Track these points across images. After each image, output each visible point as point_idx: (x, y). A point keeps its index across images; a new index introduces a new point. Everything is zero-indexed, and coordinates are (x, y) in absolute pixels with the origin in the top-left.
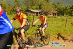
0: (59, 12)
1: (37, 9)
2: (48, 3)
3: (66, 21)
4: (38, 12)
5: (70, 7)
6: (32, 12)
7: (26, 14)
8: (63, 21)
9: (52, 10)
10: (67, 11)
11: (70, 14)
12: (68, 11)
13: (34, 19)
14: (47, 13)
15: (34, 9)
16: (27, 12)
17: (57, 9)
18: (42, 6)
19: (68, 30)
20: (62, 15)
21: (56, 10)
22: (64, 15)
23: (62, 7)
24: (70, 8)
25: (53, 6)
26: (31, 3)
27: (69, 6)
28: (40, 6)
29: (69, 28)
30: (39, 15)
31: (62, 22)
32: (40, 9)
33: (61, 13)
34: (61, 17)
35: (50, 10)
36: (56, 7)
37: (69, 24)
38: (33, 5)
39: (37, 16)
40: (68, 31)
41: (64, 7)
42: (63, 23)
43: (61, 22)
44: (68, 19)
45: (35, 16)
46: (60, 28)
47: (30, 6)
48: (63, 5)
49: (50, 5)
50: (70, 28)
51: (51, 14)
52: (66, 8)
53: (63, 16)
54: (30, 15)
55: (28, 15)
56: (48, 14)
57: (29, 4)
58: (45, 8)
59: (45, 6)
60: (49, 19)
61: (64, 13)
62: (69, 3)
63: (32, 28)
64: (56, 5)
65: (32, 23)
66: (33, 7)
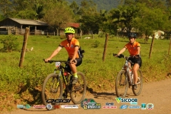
0: (86, 24)
1: (31, 18)
2: (59, 4)
3: (105, 47)
4: (34, 26)
5: (111, 12)
6: (18, 25)
7: (5, 30)
8: (96, 47)
9: (70, 19)
10: (105, 22)
11: (112, 29)
12: (108, 22)
14: (57, 27)
15: (24, 18)
16: (6, 25)
17: (80, 18)
18: (44, 11)
19: (109, 69)
20: (94, 33)
21: (80, 21)
22: (100, 32)
23: (93, 13)
24: (111, 15)
25: (72, 10)
27: (109, 12)
28: (40, 10)
29: (111, 65)
30: (37, 31)
31: (95, 49)
32: (40, 17)
33: (92, 28)
34: (92, 37)
35: (65, 19)
36: (79, 13)
38: (22, 6)
39: (32, 36)
40: (110, 71)
41: (98, 13)
42: (97, 52)
43: (92, 49)
44: (108, 43)
45: (28, 35)
46: (89, 64)
47: (14, 10)
48: (96, 7)
49: (64, 7)
50: (114, 64)
52: (103, 15)
53: (95, 35)
54: (14, 33)
55: (9, 32)
56: (61, 30)
57: (10, 5)
58: (51, 16)
59: (52, 11)
61: (98, 28)
62: (110, 3)
63: (20, 66)
64: (78, 8)
65: (20, 53)
66: (20, 12)
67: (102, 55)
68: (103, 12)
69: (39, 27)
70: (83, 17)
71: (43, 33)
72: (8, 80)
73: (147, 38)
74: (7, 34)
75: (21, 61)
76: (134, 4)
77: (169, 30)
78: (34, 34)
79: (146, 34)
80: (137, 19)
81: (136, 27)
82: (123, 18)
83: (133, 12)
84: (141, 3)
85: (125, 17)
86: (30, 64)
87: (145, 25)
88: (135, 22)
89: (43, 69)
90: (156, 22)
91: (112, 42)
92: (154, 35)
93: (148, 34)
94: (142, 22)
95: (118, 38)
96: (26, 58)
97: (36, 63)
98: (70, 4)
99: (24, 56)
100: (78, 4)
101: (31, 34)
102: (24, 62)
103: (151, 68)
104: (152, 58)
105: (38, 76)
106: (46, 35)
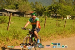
0: (37, 12)
1: (13, 9)
2: (25, 3)
3: (45, 22)
4: (14, 12)
6: (7, 12)
7: (1, 14)
8: (41, 22)
9: (30, 10)
10: (45, 11)
11: (49, 14)
12: (47, 11)
13: (9, 20)
14: (24, 13)
15: (10, 9)
16: (2, 12)
17: (35, 9)
18: (19, 6)
19: (46, 32)
20: (40, 16)
21: (34, 11)
22: (43, 16)
23: (40, 7)
24: (48, 8)
25: (31, 6)
26: (6, 2)
27: (47, 7)
28: (17, 5)
29: (47, 30)
30: (15, 15)
32: (17, 8)
33: (40, 14)
34: (39, 18)
35: (28, 10)
36: (34, 7)
37: (47, 25)
39: (13, 17)
41: (42, 7)
42: (41, 24)
44: (46, 20)
45: (11, 16)
47: (5, 5)
48: (42, 5)
49: (28, 4)
50: (49, 30)
51: (28, 15)
52: (45, 8)
54: (5, 15)
55: (3, 15)
56: (26, 14)
57: (4, 3)
58: (22, 8)
59: (22, 6)
60: (27, 20)
61: (42, 14)
62: (48, 3)
63: (7, 30)
64: (34, 5)
65: (8, 24)
66: (8, 6)
67: (44, 26)
68: (45, 7)
69: (16, 13)
70: (36, 9)
71: (18, 15)
72: (2, 36)
73: (64, 19)
74: (2, 16)
75: (8, 28)
76: (58, 3)
77: (73, 15)
78: (14, 16)
79: (63, 17)
80: (59, 10)
81: (59, 14)
82: (53, 10)
83: (58, 7)
84: (61, 3)
85: (54, 9)
86: (12, 29)
87: (63, 13)
88: (58, 11)
89: (18, 31)
90: (67, 12)
91: (48, 20)
92: (67, 18)
93: (64, 17)
94: (62, 11)
95: (51, 18)
96: (10, 26)
97: (14, 29)
98: (30, 3)
99: (9, 25)
100: (34, 3)
101: (13, 16)
102: (9, 28)
103: (65, 32)
104: (65, 27)
105: (15, 34)
106: (19, 16)
